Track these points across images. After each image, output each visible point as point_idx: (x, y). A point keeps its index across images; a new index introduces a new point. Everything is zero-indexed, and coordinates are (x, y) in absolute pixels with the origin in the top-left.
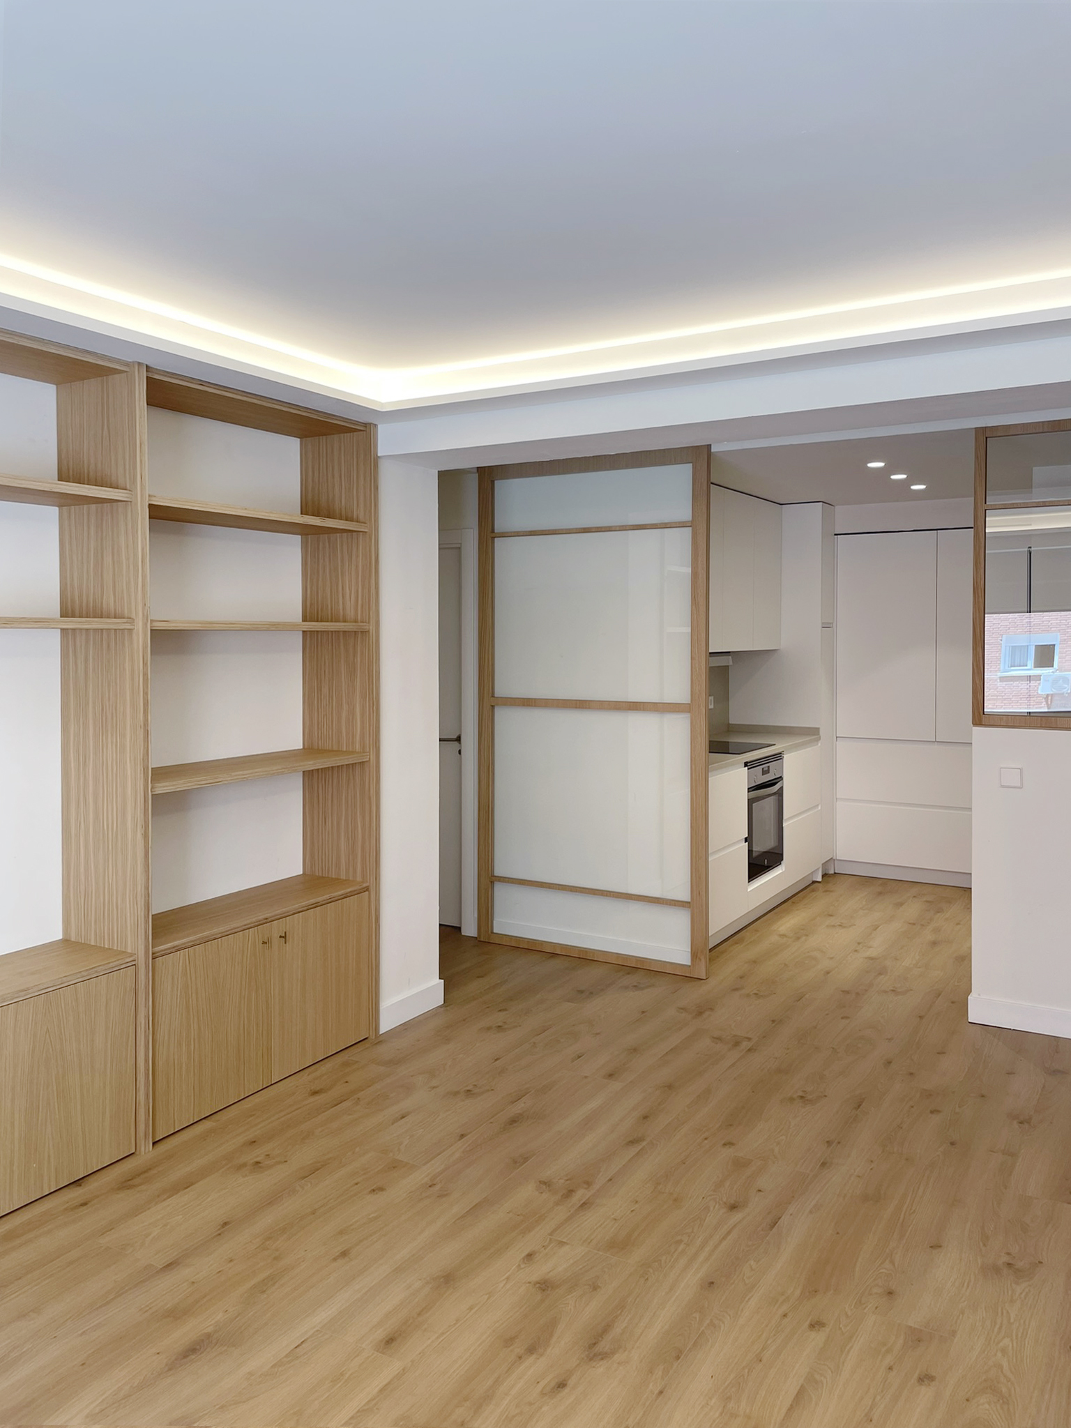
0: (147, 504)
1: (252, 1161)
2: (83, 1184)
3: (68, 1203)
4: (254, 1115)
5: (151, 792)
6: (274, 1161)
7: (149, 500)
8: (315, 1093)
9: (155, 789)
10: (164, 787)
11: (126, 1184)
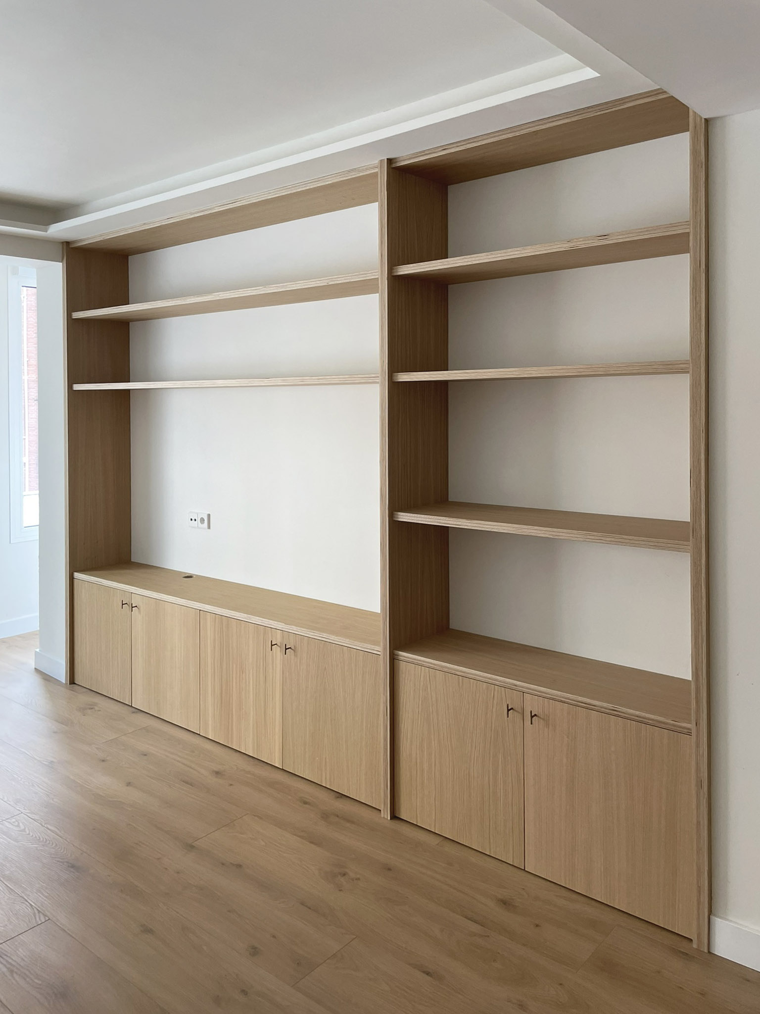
8: (505, 903)
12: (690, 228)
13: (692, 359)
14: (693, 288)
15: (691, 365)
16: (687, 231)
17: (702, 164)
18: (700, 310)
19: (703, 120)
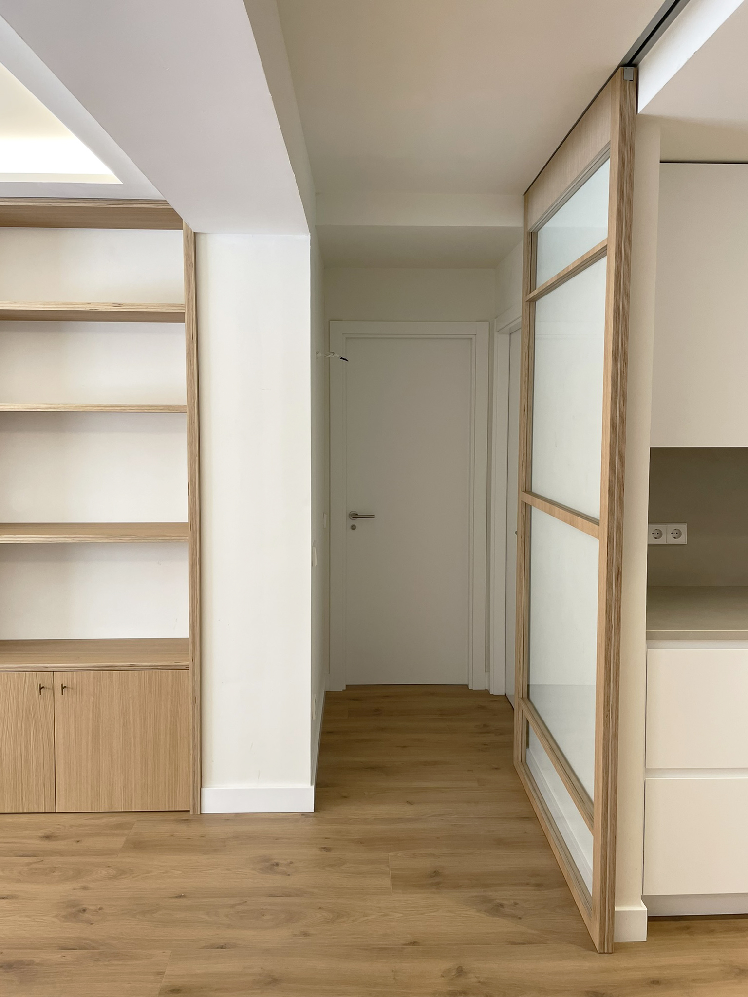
12: (185, 309)
13: (189, 404)
14: (188, 354)
15: (188, 408)
16: (183, 311)
17: (192, 264)
18: (194, 370)
19: (193, 233)
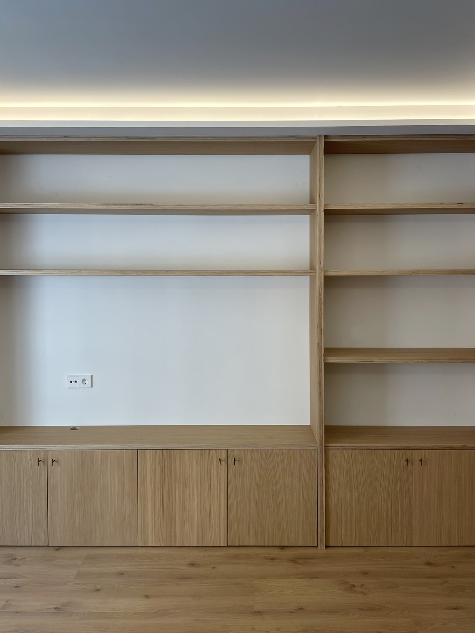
0: (323, 210)
1: (352, 584)
2: (284, 549)
3: (269, 554)
4: (385, 558)
5: (324, 361)
6: (361, 590)
7: (324, 207)
8: (429, 564)
9: (326, 360)
10: (332, 360)
11: (295, 561)
